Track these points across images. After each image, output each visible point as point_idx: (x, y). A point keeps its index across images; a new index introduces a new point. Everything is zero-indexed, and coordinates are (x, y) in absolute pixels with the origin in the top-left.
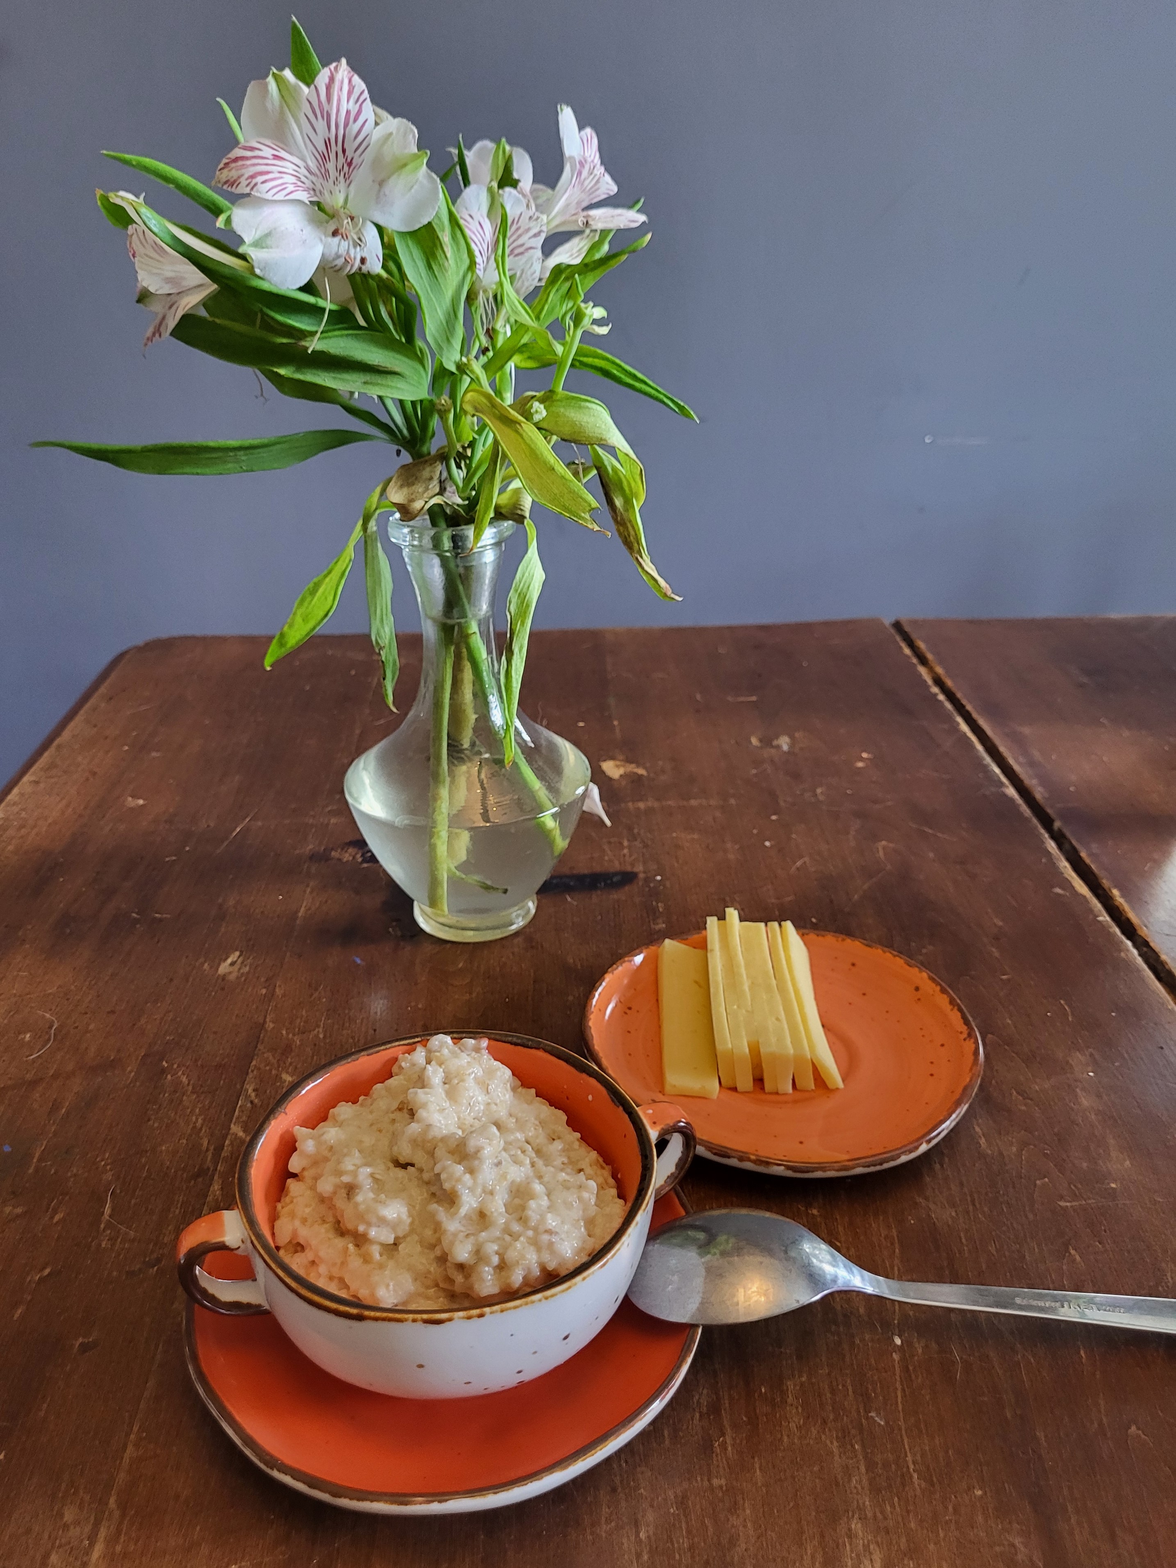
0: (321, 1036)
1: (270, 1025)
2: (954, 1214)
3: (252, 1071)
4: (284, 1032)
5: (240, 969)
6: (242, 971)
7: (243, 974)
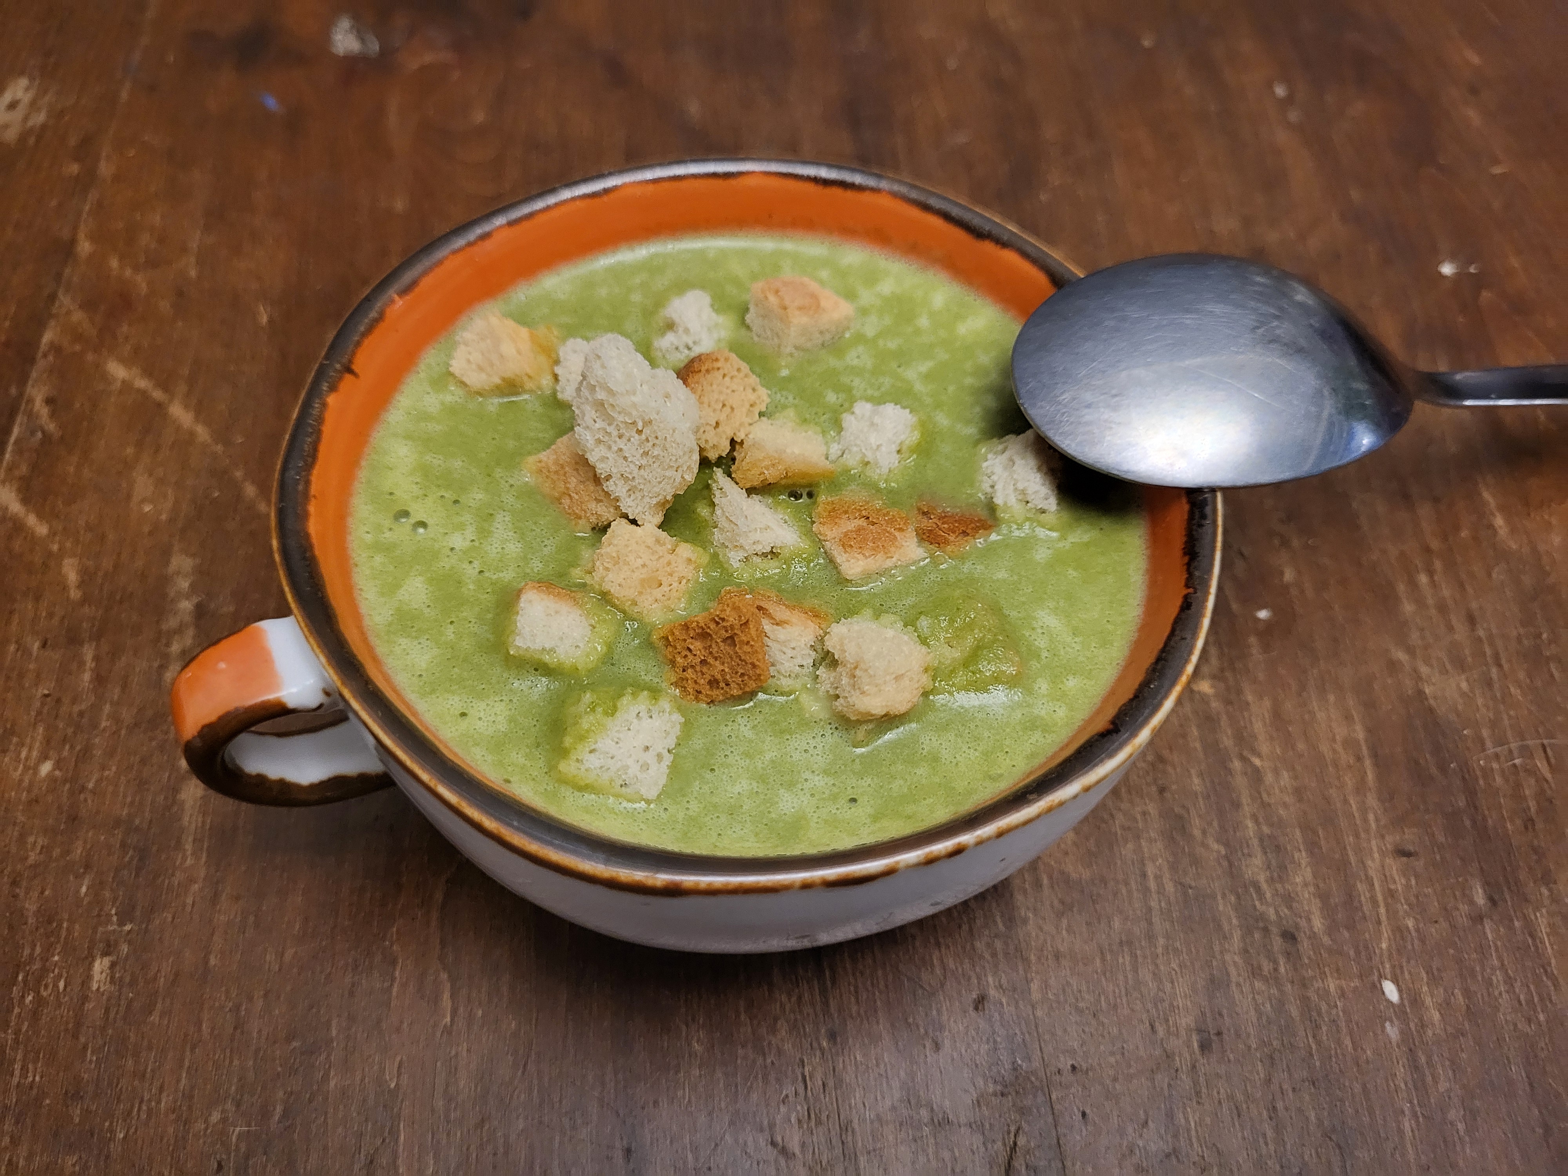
0: (193, 273)
1: (85, 247)
2: (1464, 685)
3: (45, 356)
4: (114, 263)
5: (26, 119)
6: (30, 123)
7: (31, 130)
